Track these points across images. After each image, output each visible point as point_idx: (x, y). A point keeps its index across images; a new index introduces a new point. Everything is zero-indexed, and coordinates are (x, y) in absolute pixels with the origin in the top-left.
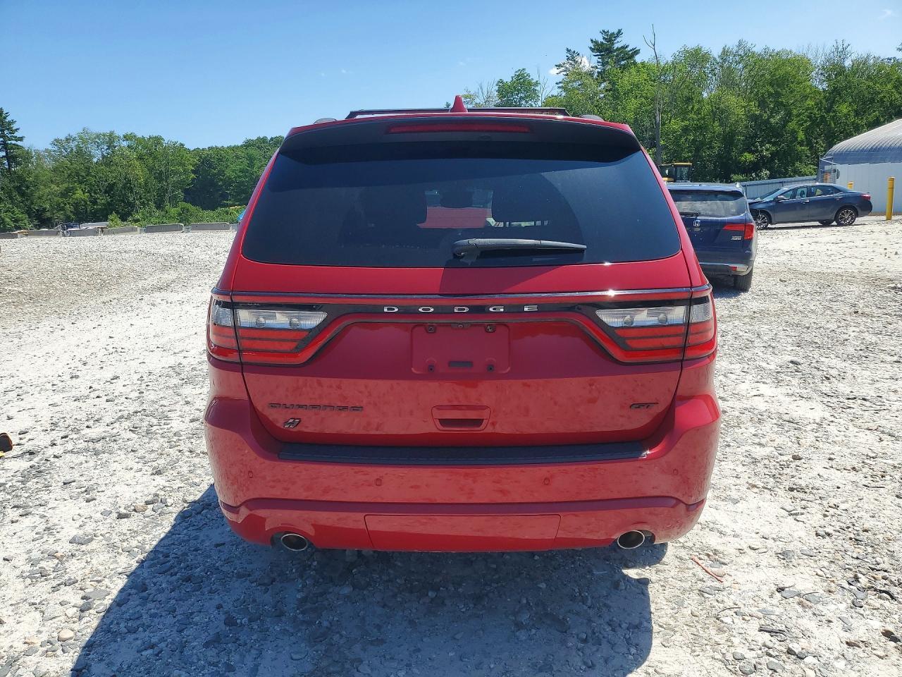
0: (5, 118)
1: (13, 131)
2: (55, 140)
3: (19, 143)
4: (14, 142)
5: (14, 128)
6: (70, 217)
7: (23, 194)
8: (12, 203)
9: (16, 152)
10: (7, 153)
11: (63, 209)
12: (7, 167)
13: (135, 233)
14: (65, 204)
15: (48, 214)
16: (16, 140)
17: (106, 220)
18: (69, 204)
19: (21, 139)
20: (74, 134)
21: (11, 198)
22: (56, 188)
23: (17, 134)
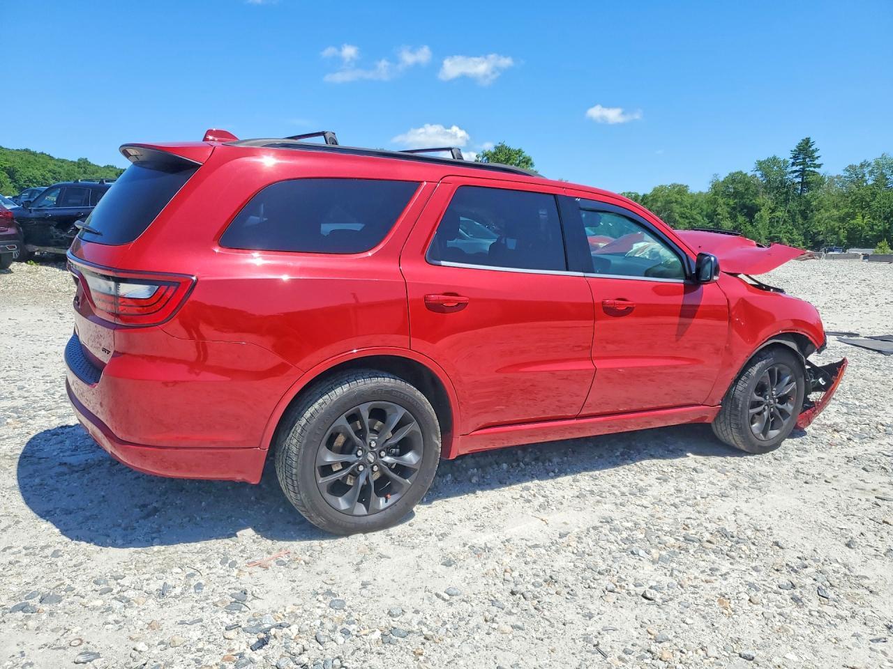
0: (810, 147)
1: (813, 159)
2: (850, 166)
3: (817, 170)
4: (812, 169)
5: (816, 156)
6: (842, 241)
7: (805, 218)
8: (794, 225)
9: (810, 178)
10: (803, 180)
11: (836, 233)
12: (799, 192)
13: (857, 260)
14: (840, 229)
15: (821, 238)
16: (815, 167)
17: (874, 247)
18: (844, 228)
19: (819, 166)
20: (871, 160)
21: (794, 221)
22: (836, 213)
23: (817, 162)
